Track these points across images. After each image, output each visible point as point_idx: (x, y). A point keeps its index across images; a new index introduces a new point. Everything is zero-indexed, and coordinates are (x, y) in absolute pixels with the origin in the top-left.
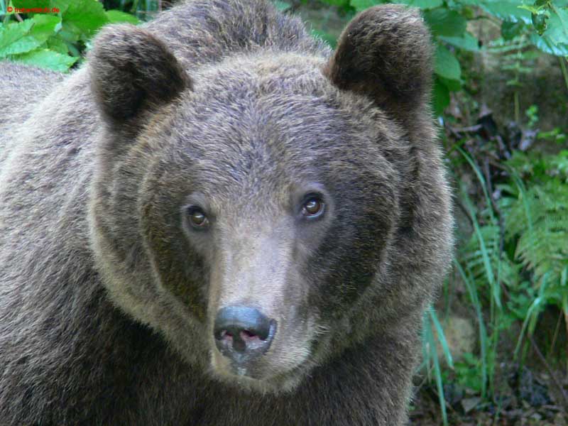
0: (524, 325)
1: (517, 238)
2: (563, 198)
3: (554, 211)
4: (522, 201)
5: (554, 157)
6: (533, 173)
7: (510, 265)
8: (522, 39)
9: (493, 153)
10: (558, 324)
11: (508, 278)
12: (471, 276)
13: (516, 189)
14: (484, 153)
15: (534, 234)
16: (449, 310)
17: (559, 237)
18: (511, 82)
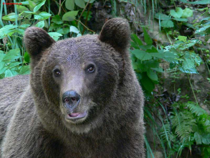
0: (178, 153)
1: (175, 127)
2: (189, 115)
3: (186, 119)
4: (177, 116)
5: (186, 103)
6: (180, 108)
7: (173, 136)
8: (176, 68)
9: (168, 102)
10: (188, 153)
11: (173, 139)
12: (162, 139)
13: (175, 113)
14: (165, 103)
15: (181, 126)
16: (155, 149)
17: (188, 127)
18: (173, 81)
